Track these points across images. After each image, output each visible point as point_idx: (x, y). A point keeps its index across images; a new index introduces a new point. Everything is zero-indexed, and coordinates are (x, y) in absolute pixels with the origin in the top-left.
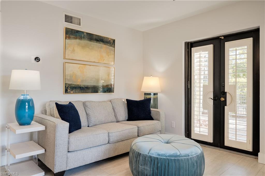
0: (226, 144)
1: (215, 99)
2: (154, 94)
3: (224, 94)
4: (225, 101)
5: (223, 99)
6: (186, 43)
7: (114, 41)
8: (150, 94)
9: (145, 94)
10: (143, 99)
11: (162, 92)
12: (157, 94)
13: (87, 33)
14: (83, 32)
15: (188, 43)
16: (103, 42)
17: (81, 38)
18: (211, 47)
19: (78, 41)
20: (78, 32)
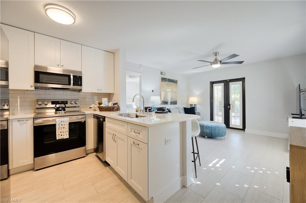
0: (230, 126)
1: (225, 107)
2: (195, 105)
3: (229, 105)
4: (230, 108)
5: (229, 107)
6: (210, 82)
7: (177, 81)
8: (192, 105)
9: (190, 105)
10: (189, 107)
11: (199, 104)
12: (196, 105)
13: (168, 79)
14: (167, 79)
15: (212, 82)
16: (173, 82)
17: (166, 81)
18: (223, 84)
19: (165, 82)
20: (165, 78)
